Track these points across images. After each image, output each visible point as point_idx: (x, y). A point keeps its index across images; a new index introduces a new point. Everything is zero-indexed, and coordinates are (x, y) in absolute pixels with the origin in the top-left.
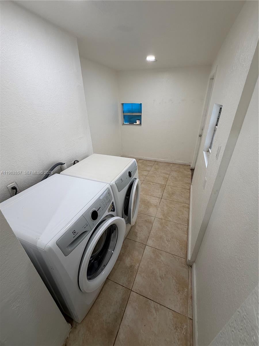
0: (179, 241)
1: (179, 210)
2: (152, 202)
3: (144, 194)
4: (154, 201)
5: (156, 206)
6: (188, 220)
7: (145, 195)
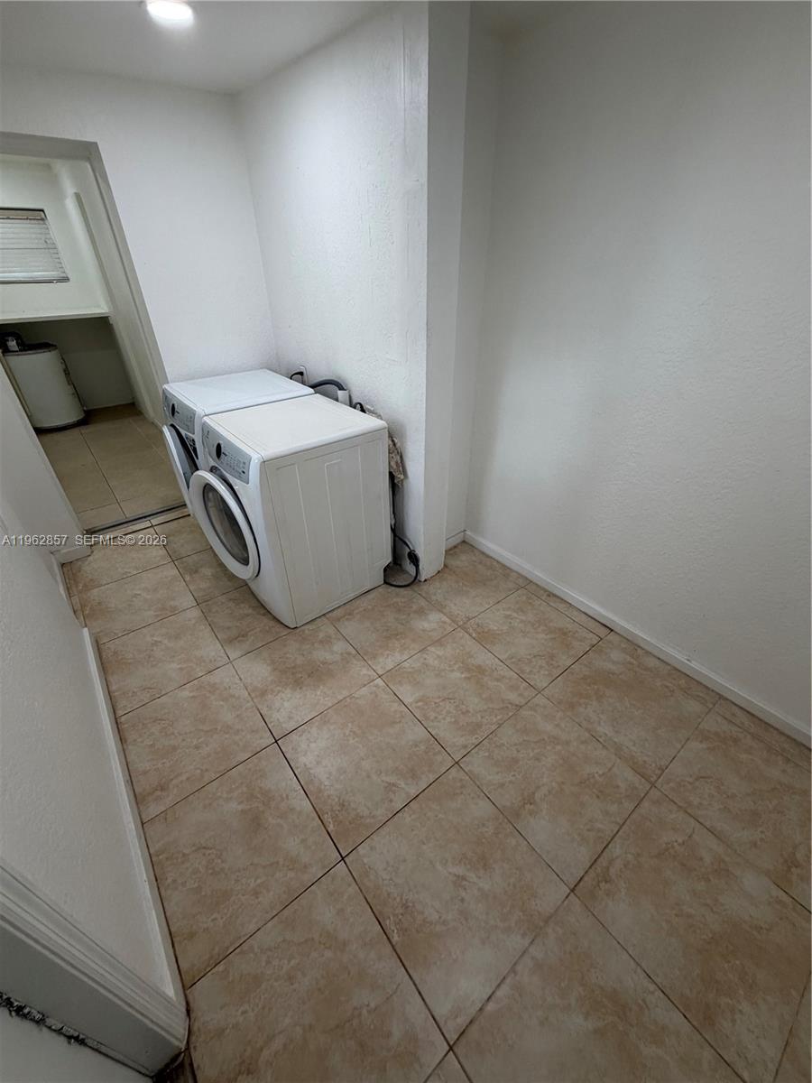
0: (129, 661)
1: (175, 748)
2: (288, 691)
3: (350, 696)
4: (286, 704)
5: (263, 693)
6: (122, 739)
7: (340, 698)
